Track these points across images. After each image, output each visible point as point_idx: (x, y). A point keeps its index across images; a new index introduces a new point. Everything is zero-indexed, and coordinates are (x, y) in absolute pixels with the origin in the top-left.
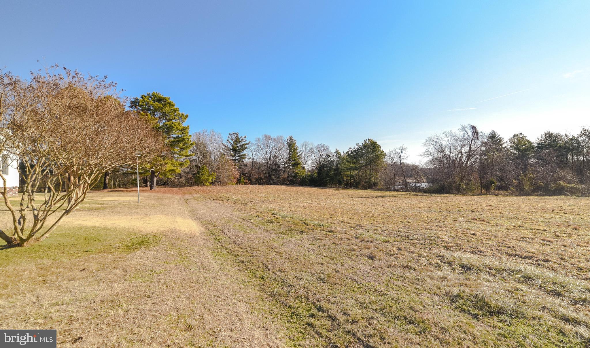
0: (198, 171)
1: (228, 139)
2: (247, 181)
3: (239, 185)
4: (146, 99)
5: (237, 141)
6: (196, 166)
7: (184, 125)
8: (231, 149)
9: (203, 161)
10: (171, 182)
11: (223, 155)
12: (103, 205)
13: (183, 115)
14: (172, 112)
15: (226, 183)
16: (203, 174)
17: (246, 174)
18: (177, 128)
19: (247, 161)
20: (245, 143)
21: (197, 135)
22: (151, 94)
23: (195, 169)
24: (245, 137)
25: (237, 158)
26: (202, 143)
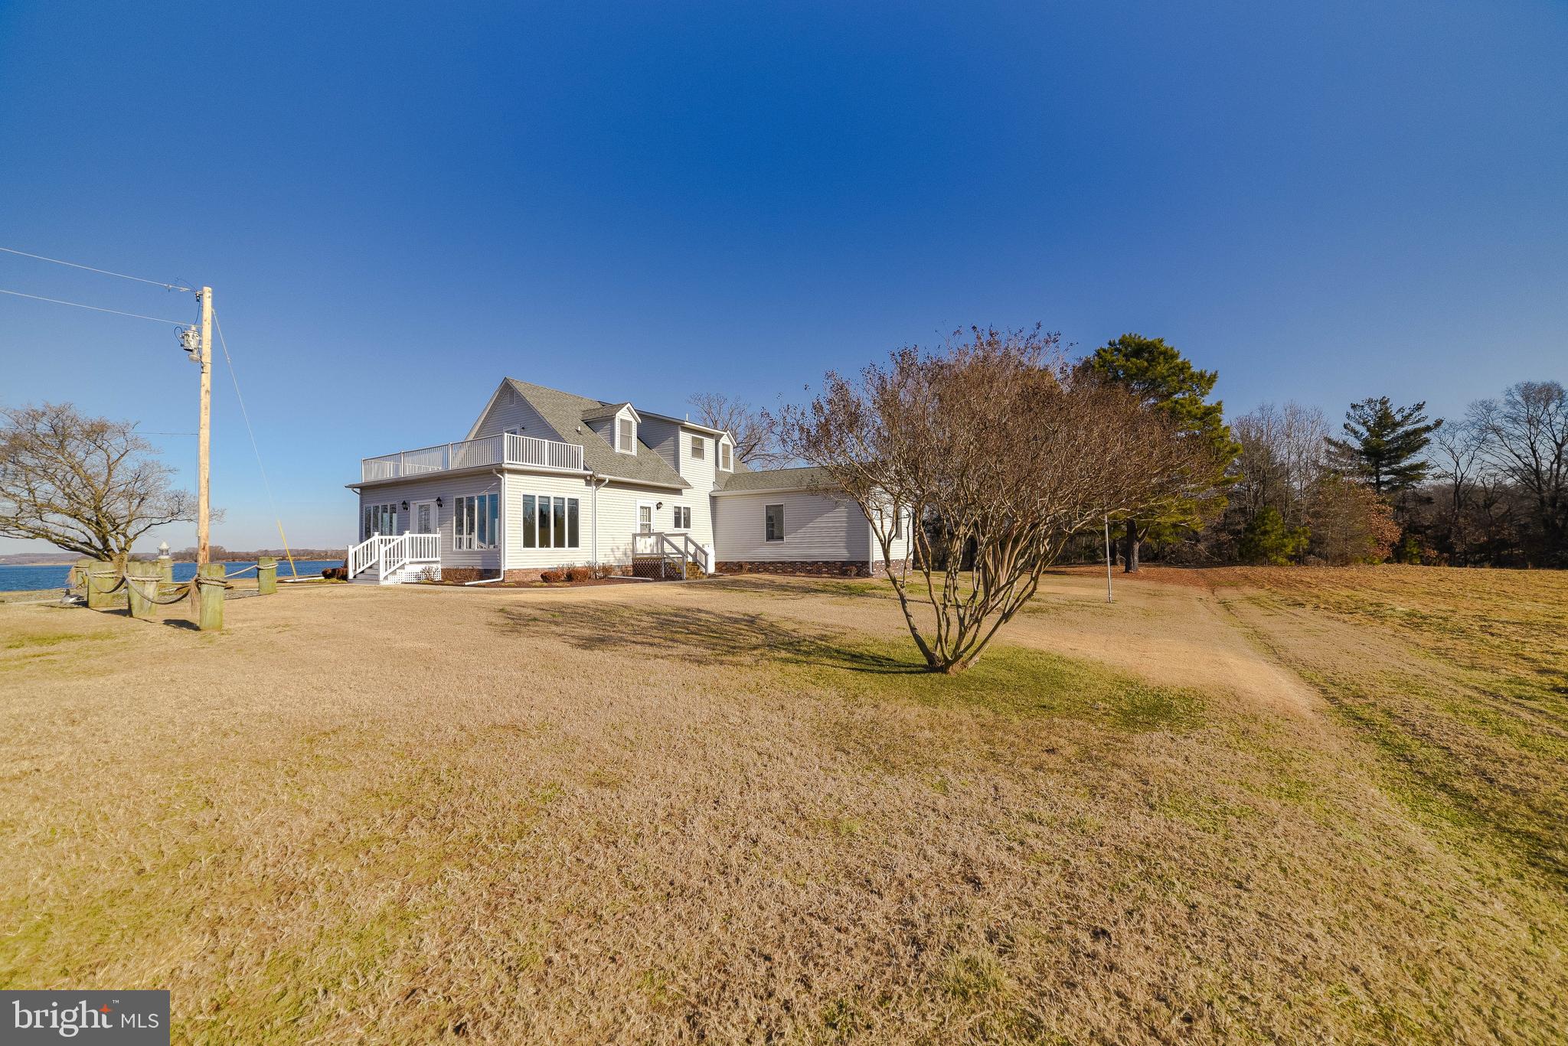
0: (1250, 524)
1: (1347, 421)
2: (1434, 553)
3: (1394, 566)
4: (1108, 357)
5: (1384, 421)
6: (1242, 511)
7: (1208, 401)
8: (1360, 453)
9: (1263, 494)
10: (1173, 552)
11: (1329, 476)
12: (1040, 604)
13: (1202, 376)
14: (1174, 374)
15: (1347, 558)
16: (1265, 533)
17: (1428, 527)
18: (1189, 412)
19: (1427, 483)
20: (1421, 425)
21: (1245, 424)
22: (1117, 342)
23: (1238, 518)
24: (1419, 407)
25: (1384, 478)
26: (1256, 446)
